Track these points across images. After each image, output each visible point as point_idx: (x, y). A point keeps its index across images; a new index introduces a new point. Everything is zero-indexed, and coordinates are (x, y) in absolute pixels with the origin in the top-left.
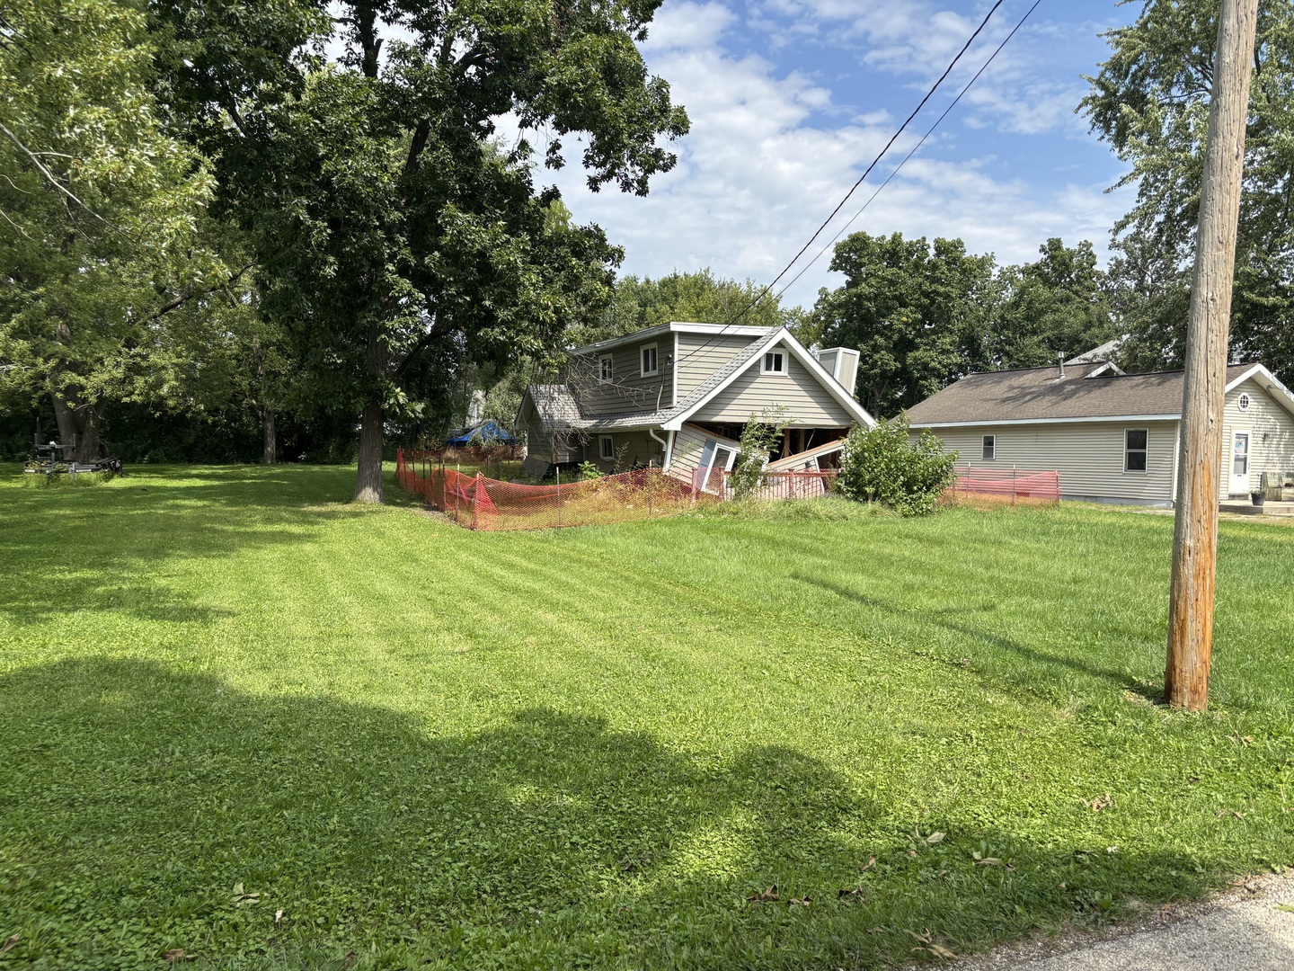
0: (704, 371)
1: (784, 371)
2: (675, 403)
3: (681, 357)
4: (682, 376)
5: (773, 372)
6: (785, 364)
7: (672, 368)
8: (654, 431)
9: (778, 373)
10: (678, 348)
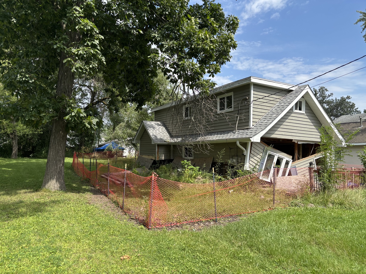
0: (265, 108)
1: (303, 112)
2: (251, 126)
3: (256, 99)
4: (255, 110)
5: (298, 111)
6: (303, 107)
7: (249, 105)
8: (240, 143)
9: (300, 112)
10: (253, 94)
